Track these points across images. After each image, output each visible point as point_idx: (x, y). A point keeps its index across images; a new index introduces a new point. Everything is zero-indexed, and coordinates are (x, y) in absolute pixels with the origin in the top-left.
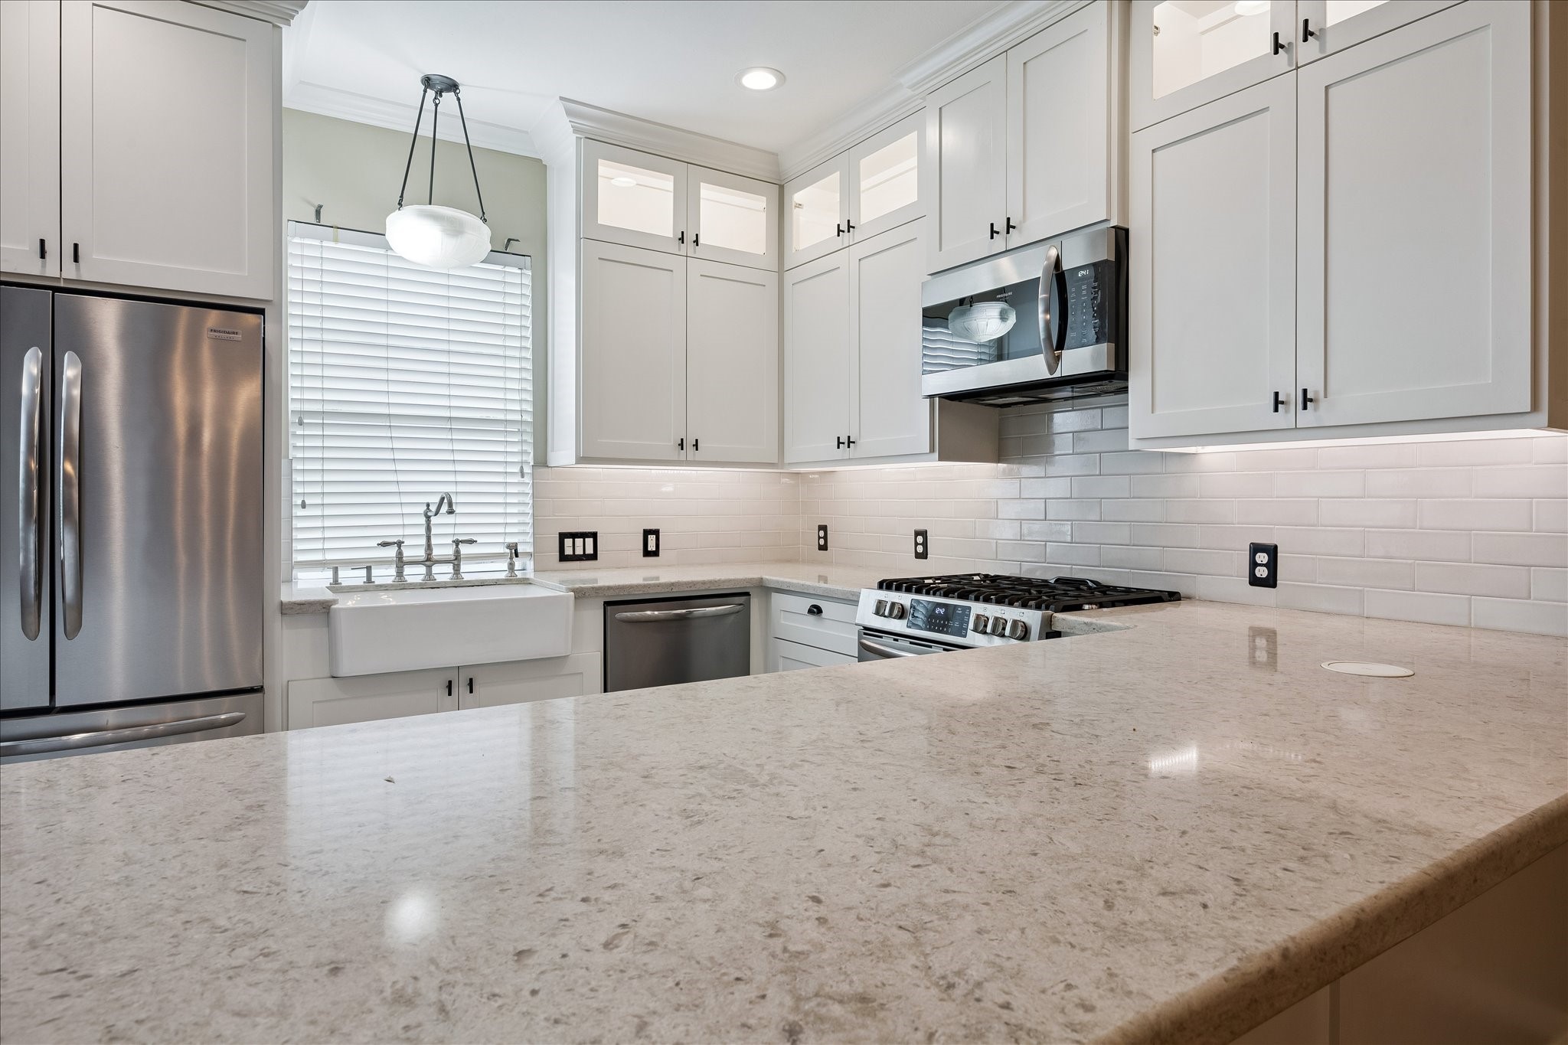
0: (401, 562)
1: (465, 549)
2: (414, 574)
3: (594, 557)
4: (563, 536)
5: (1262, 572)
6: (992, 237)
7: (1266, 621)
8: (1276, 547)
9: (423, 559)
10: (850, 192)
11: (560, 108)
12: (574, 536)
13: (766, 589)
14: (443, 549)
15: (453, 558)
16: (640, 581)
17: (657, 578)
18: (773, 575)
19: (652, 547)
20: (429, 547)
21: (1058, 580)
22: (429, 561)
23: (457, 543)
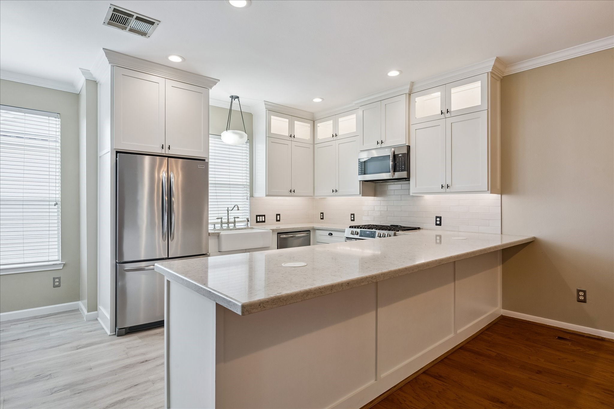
0: (222, 223)
1: (237, 220)
2: (225, 226)
3: (264, 222)
4: (257, 216)
5: (438, 222)
6: (378, 144)
7: (439, 233)
8: (441, 217)
9: (227, 222)
10: (336, 125)
11: (263, 103)
12: (260, 216)
13: (315, 229)
14: (232, 220)
15: (234, 222)
16: (275, 228)
17: (280, 227)
18: (316, 226)
19: (278, 219)
20: (228, 219)
21: (391, 225)
22: (228, 223)
23: (235, 218)
